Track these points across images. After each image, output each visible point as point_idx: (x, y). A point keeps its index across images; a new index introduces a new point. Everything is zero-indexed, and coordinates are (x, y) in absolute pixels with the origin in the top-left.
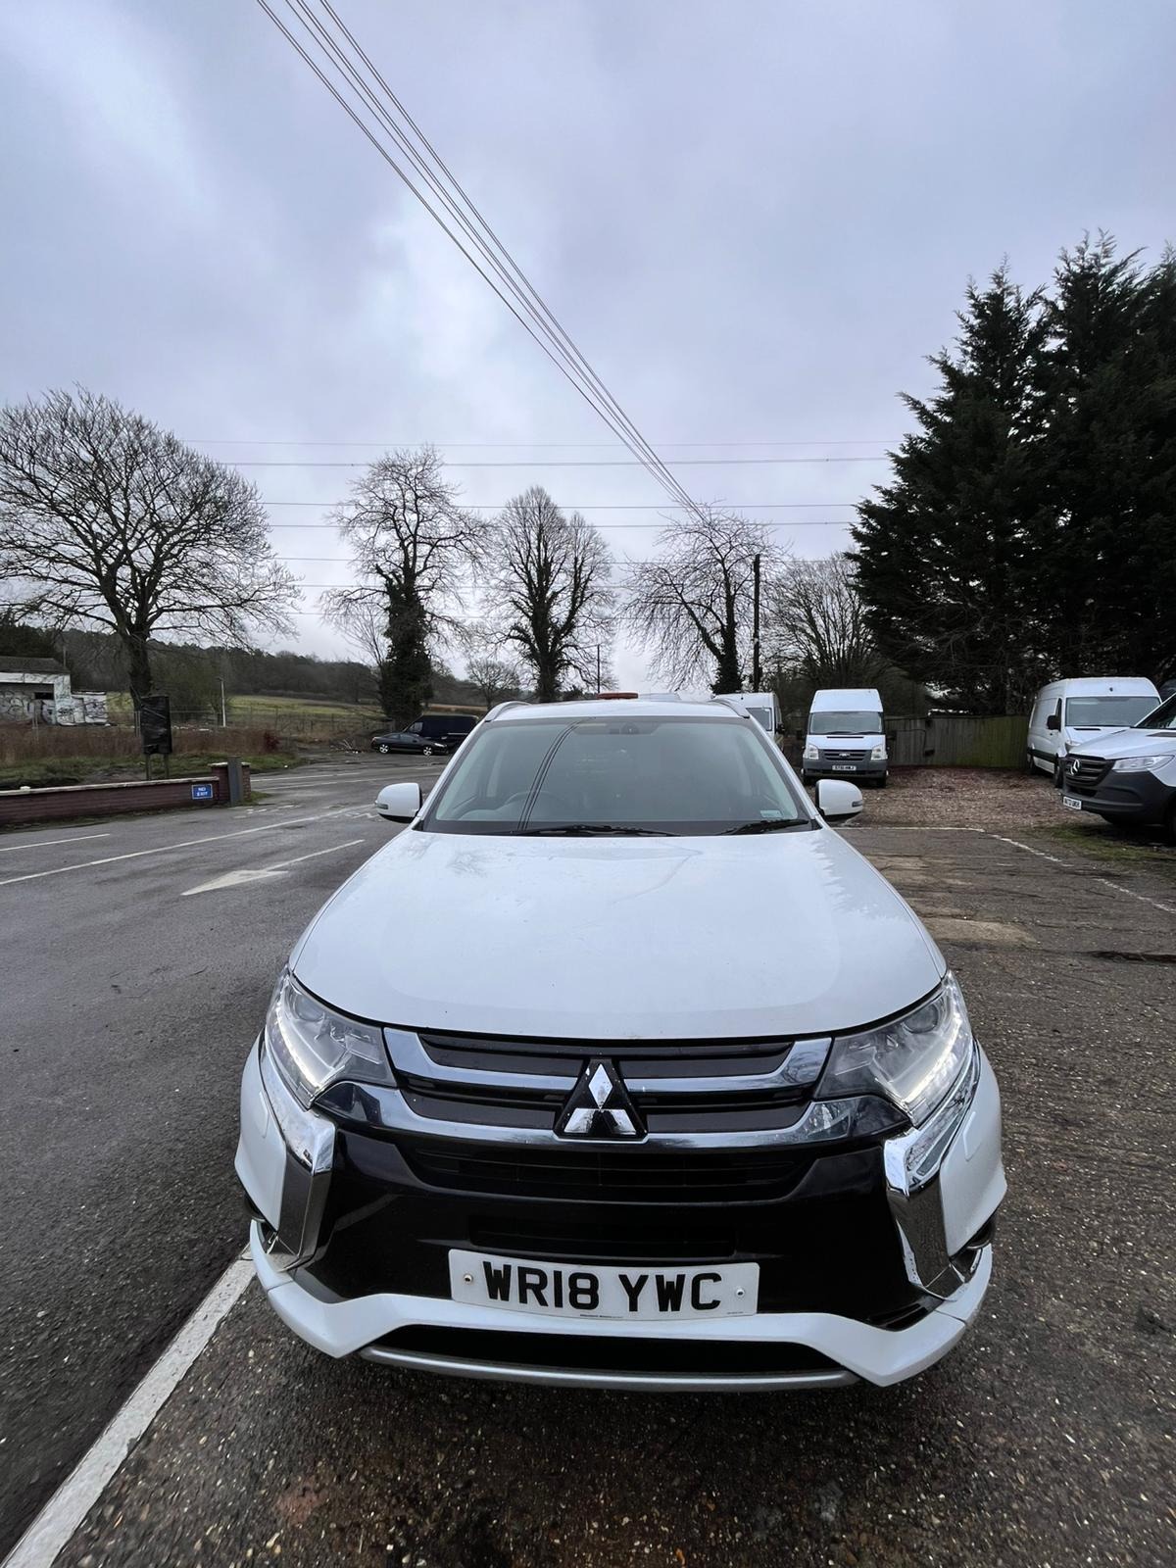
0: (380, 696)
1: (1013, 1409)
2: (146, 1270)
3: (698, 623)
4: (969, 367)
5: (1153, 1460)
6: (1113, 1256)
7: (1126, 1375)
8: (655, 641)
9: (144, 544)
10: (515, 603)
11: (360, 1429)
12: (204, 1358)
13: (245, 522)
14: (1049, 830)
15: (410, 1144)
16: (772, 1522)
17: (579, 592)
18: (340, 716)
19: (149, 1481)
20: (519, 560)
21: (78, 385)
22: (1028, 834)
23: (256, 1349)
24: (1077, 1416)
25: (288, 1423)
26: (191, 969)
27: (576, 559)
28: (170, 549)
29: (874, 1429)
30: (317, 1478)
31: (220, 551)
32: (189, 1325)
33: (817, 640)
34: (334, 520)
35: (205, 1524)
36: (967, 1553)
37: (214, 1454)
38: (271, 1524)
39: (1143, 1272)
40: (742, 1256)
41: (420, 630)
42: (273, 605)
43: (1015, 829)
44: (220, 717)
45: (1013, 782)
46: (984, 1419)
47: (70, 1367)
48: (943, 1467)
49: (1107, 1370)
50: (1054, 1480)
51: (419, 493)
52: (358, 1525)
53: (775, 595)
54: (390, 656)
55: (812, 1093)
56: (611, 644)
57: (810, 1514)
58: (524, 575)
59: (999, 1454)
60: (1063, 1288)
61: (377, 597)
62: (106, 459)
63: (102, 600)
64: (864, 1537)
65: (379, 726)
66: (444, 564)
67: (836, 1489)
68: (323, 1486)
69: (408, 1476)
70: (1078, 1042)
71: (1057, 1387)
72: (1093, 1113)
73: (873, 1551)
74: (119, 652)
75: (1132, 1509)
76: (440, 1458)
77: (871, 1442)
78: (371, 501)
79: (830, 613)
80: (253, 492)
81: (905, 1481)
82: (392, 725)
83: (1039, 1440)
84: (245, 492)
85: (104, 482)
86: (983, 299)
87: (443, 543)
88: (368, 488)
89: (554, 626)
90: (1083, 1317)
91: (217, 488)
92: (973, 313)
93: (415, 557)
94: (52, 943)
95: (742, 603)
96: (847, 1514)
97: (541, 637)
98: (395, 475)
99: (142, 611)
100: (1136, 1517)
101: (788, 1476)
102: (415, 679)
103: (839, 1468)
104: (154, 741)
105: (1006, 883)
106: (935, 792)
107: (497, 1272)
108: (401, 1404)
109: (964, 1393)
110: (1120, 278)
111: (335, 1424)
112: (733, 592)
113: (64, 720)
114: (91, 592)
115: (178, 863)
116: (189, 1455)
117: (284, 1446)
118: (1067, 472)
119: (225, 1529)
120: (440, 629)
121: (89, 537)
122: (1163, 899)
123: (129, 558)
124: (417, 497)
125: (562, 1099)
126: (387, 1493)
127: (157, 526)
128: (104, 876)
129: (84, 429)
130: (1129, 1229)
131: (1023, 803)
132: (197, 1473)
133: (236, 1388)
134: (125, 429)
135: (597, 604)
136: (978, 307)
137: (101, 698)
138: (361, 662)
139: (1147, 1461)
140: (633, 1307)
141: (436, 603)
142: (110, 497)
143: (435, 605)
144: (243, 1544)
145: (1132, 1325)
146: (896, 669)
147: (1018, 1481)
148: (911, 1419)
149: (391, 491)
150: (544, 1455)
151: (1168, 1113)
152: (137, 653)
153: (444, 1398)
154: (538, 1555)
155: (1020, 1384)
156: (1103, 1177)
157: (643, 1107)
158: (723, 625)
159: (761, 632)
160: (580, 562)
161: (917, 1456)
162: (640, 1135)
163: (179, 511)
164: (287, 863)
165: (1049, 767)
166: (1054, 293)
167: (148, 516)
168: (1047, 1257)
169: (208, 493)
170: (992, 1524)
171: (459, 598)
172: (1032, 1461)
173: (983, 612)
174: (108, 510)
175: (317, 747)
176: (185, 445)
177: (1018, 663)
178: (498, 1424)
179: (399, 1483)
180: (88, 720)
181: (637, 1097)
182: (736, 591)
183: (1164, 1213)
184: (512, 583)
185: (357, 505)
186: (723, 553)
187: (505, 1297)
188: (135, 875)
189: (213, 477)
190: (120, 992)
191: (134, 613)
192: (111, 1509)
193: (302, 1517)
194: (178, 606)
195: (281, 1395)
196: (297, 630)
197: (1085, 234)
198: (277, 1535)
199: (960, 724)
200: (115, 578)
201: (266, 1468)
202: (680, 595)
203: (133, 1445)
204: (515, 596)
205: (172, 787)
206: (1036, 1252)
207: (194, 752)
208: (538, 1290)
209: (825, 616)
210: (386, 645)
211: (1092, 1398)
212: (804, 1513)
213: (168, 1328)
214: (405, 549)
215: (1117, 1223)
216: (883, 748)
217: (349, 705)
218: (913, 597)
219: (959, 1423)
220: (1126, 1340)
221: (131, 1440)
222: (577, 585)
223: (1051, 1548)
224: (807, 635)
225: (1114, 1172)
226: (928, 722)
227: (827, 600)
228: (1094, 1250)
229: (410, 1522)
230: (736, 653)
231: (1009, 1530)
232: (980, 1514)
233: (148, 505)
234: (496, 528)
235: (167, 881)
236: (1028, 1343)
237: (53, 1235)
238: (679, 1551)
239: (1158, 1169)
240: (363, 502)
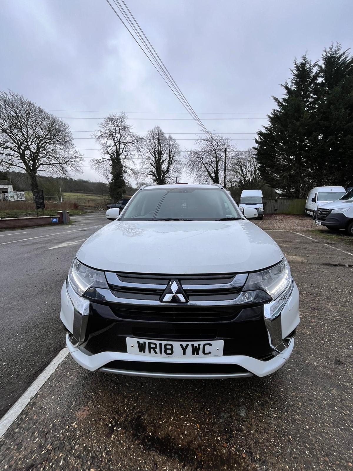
0: (109, 192)
1: (298, 385)
2: (37, 351)
3: (207, 170)
4: (293, 88)
5: (339, 398)
6: (328, 344)
7: (331, 376)
8: (194, 175)
9: (34, 143)
10: (151, 164)
11: (101, 393)
12: (53, 375)
13: (65, 136)
14: (311, 231)
15: (113, 306)
16: (226, 416)
17: (171, 161)
18: (97, 199)
19: (36, 408)
20: (152, 150)
21: (9, 90)
22: (305, 232)
23: (70, 372)
24: (317, 387)
25: (79, 392)
26: (51, 269)
27: (170, 150)
28: (42, 145)
29: (257, 391)
30: (88, 406)
31: (57, 146)
32: (49, 366)
33: (243, 176)
34: (94, 136)
35: (54, 419)
36: (284, 424)
37: (57, 401)
38: (73, 419)
39: (337, 349)
40: (219, 338)
41: (121, 172)
42: (75, 163)
43: (301, 231)
44: (60, 199)
45: (301, 218)
46: (289, 388)
47: (13, 378)
48: (277, 401)
49: (325, 374)
50: (310, 404)
51: (120, 128)
52: (100, 419)
53: (231, 161)
54: (112, 180)
55: (242, 289)
56: (180, 177)
57: (237, 414)
58: (153, 155)
59: (294, 397)
60: (313, 353)
61: (108, 161)
62: (20, 115)
63: (21, 161)
64: (253, 420)
65: (109, 202)
66: (129, 151)
67: (245, 407)
68: (90, 409)
69: (116, 406)
70: (318, 288)
71: (311, 379)
72: (323, 307)
73: (256, 423)
74: (27, 178)
75: (333, 412)
76: (126, 401)
77: (256, 395)
78: (105, 131)
79: (248, 167)
80: (68, 126)
81: (266, 405)
82: (113, 201)
83: (305, 393)
84: (65, 126)
85: (20, 122)
86: (299, 64)
87: (128, 144)
88: (104, 126)
89: (163, 171)
90: (319, 361)
91: (56, 125)
92: (295, 69)
93: (119, 148)
94: (8, 262)
95: (221, 163)
96: (248, 414)
97: (159, 174)
98: (113, 122)
99: (34, 165)
100: (333, 413)
101: (231, 404)
102: (120, 187)
103: (246, 402)
104: (39, 204)
105: (298, 245)
106: (277, 221)
107: (142, 344)
108: (114, 386)
109: (283, 381)
110: (342, 58)
111: (93, 392)
112: (218, 160)
113: (11, 199)
114: (18, 159)
115: (47, 240)
116: (49, 401)
117: (78, 398)
118: (322, 121)
119: (60, 421)
120: (127, 172)
121: (16, 141)
122: (345, 249)
123: (29, 147)
124: (120, 129)
125: (162, 291)
126: (109, 410)
127: (38, 137)
128: (24, 244)
129: (12, 105)
130: (333, 337)
131: (303, 224)
132: (51, 406)
133: (63, 382)
134: (25, 105)
135: (176, 164)
136: (297, 67)
137: (23, 193)
138: (103, 182)
139: (337, 399)
140: (184, 354)
141: (126, 163)
142: (22, 127)
143: (126, 164)
144: (65, 424)
145: (333, 363)
146: (267, 184)
147: (299, 404)
148: (267, 388)
149: (111, 127)
150: (157, 399)
151: (345, 306)
152: (33, 178)
153: (127, 384)
154: (155, 426)
155: (300, 379)
156: (325, 323)
157: (188, 294)
158: (215, 170)
159: (227, 173)
160: (171, 151)
161: (269, 398)
162: (187, 302)
163: (44, 132)
164: (81, 240)
165: (312, 214)
166: (321, 63)
167: (34, 134)
168: (308, 345)
169: (53, 127)
170: (291, 416)
171: (133, 162)
172: (303, 399)
173: (294, 166)
174: (21, 132)
175: (90, 208)
176: (45, 111)
177: (303, 182)
178: (143, 391)
179: (113, 408)
180: (19, 199)
181: (186, 291)
182: (219, 159)
183: (343, 333)
184: (150, 157)
185: (101, 131)
186: (215, 147)
187: (144, 352)
188: (34, 244)
189: (54, 121)
190: (29, 276)
191: (31, 166)
192: (25, 416)
193: (84, 417)
194: (45, 163)
195: (77, 385)
196: (83, 171)
197: (332, 43)
198: (76, 422)
199: (285, 201)
200: (25, 154)
201: (73, 404)
202: (202, 161)
203: (31, 399)
204: (150, 161)
205: (46, 219)
206: (305, 344)
207: (52, 209)
208: (154, 349)
209: (246, 168)
210: (111, 177)
211: (321, 382)
212: (235, 414)
213: (43, 367)
214: (116, 146)
215: (329, 336)
216: (262, 208)
217: (100, 196)
218: (273, 161)
219: (282, 389)
220: (331, 367)
221: (31, 397)
222: (170, 158)
223: (308, 422)
224: (240, 174)
225: (329, 322)
226: (276, 201)
227: (247, 163)
228: (322, 343)
229: (116, 418)
230: (219, 179)
231: (296, 417)
232: (287, 413)
233: (34, 130)
234: (145, 139)
235: (44, 245)
236: (302, 368)
237: (8, 342)
238: (198, 425)
239: (341, 321)
240: (103, 131)
